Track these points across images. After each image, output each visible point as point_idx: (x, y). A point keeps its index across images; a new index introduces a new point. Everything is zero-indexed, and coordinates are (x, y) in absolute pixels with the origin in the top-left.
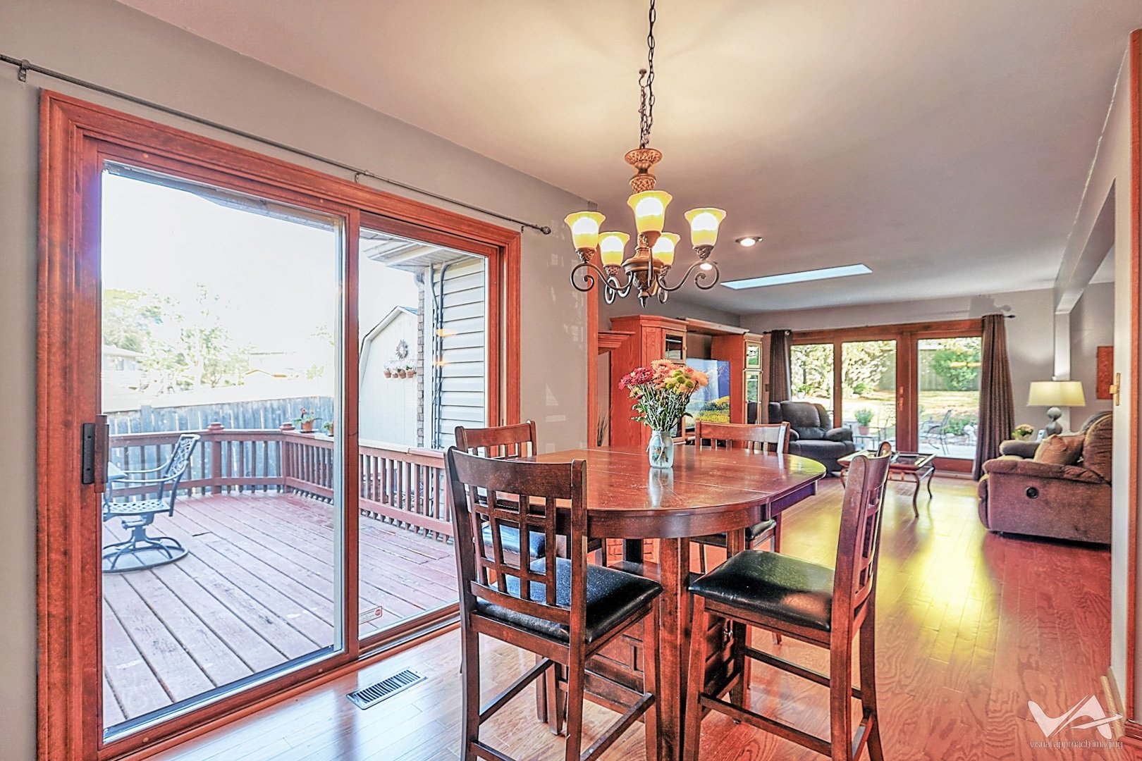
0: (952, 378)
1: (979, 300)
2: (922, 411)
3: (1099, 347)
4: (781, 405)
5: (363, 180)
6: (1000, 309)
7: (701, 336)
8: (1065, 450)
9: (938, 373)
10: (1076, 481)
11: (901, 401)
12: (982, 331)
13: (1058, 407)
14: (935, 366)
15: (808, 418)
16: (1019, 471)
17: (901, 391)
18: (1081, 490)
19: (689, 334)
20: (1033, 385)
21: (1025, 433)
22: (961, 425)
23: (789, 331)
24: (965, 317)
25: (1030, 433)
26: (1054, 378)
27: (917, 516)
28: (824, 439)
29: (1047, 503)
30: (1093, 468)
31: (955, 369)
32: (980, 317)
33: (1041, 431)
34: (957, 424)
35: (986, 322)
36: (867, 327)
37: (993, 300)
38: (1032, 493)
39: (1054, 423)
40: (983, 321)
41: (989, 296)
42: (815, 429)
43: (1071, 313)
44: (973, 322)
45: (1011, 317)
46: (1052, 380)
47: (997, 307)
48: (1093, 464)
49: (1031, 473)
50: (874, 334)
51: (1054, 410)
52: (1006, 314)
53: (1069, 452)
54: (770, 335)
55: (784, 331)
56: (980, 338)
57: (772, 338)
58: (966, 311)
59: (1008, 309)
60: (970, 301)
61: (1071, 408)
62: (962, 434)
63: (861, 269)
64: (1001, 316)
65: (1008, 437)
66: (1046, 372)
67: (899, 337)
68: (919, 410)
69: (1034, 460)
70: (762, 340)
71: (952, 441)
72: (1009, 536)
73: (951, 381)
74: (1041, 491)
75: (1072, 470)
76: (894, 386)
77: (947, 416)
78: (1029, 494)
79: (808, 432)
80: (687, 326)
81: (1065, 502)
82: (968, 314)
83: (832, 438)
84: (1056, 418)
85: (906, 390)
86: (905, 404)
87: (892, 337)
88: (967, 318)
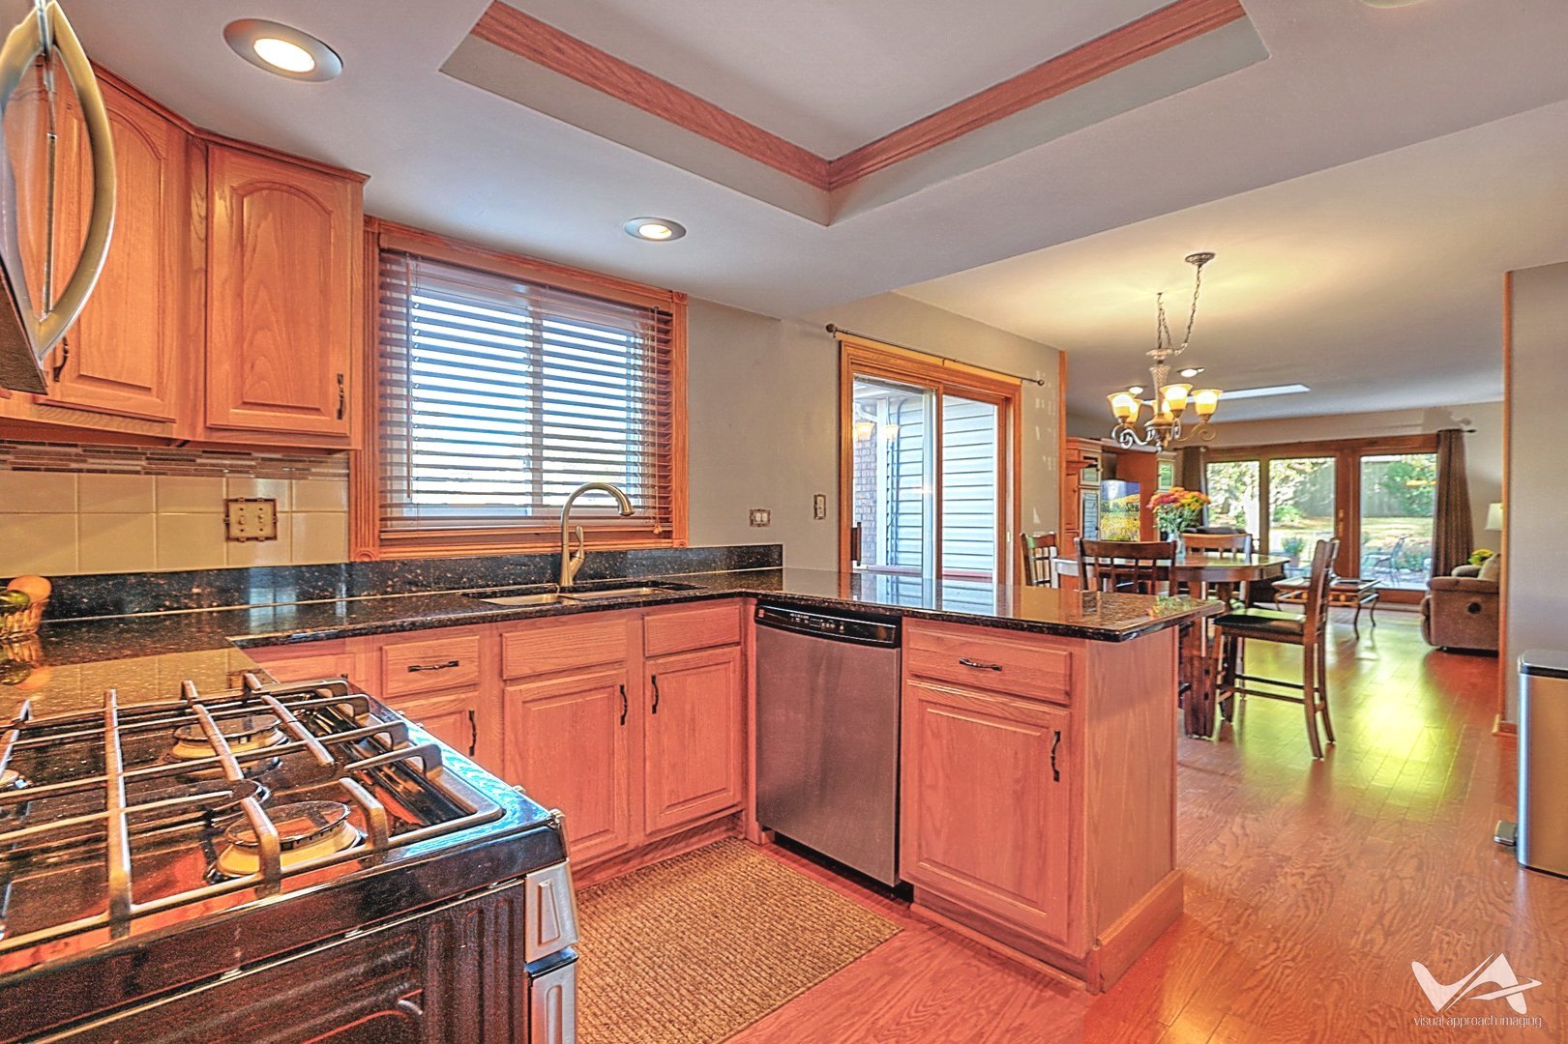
0: (1412, 500)
1: (1433, 412)
2: (1367, 541)
5: (948, 364)
6: (1457, 422)
9: (1391, 493)
11: (1341, 525)
12: (1437, 447)
16: (1461, 587)
17: (1341, 515)
19: (1105, 455)
20: (1493, 506)
21: (1483, 559)
22: (1419, 559)
23: (1205, 447)
24: (1418, 431)
27: (1358, 638)
29: (1490, 617)
32: (1435, 431)
34: (1415, 557)
35: (1442, 437)
36: (1300, 443)
37: (1451, 413)
38: (1475, 608)
40: (1438, 435)
41: (1446, 407)
44: (1426, 437)
45: (1471, 431)
47: (1455, 421)
49: (1472, 589)
50: (1306, 450)
52: (1466, 428)
54: (1181, 452)
55: (1198, 448)
56: (1435, 455)
57: (1185, 454)
58: (1418, 425)
59: (1468, 423)
60: (1422, 413)
62: (1421, 570)
63: (1300, 388)
64: (1459, 431)
67: (1338, 454)
68: (1362, 541)
69: (1479, 578)
70: (1175, 458)
71: (1408, 577)
72: (1451, 651)
73: (1411, 504)
74: (1483, 606)
76: (1332, 510)
77: (1399, 545)
78: (1472, 610)
80: (1103, 446)
82: (1419, 428)
85: (1346, 513)
86: (1346, 528)
87: (1331, 453)
88: (1418, 433)
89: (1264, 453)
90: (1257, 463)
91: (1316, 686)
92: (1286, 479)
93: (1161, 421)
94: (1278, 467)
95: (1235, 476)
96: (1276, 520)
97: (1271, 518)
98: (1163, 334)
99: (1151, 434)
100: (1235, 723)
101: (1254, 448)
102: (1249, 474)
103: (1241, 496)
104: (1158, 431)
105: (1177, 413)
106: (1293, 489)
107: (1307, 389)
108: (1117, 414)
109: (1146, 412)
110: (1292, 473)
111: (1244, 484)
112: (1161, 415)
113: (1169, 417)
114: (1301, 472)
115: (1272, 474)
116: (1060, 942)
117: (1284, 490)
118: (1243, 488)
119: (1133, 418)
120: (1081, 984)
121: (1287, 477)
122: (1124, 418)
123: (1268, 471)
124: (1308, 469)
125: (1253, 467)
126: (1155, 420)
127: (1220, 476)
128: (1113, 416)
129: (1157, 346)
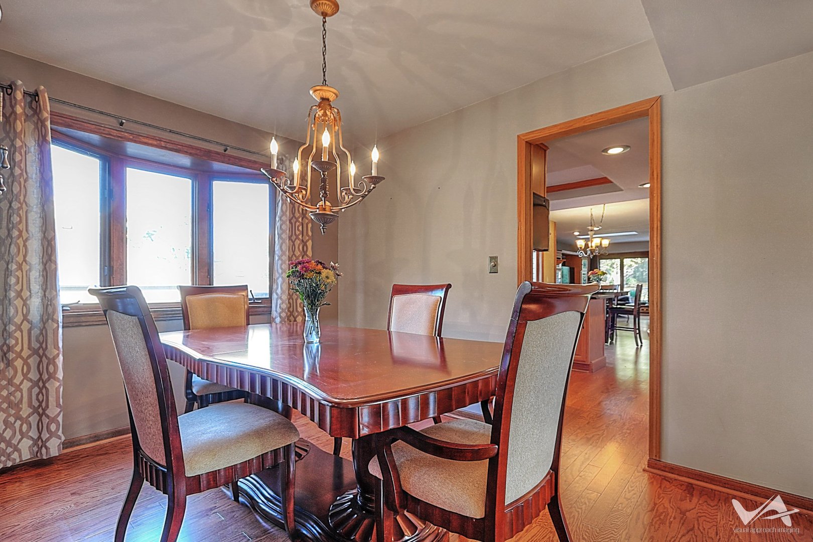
23: (602, 255)
36: (635, 252)
55: (598, 256)
63: (634, 233)
89: (622, 256)
90: (619, 260)
91: (637, 328)
92: (630, 266)
93: (592, 249)
94: (627, 261)
95: (610, 265)
96: (627, 284)
97: (625, 283)
98: (592, 222)
99: (589, 252)
100: (614, 342)
101: (618, 254)
102: (615, 264)
103: (612, 273)
104: (591, 252)
105: (597, 247)
106: (633, 270)
107: (636, 233)
108: (579, 246)
109: (587, 246)
110: (633, 264)
111: (613, 268)
112: (592, 247)
113: (594, 248)
114: (636, 263)
115: (624, 264)
116: (584, 362)
117: (629, 270)
118: (613, 270)
119: (583, 248)
120: (588, 372)
121: (631, 265)
122: (581, 248)
123: (623, 262)
124: (639, 262)
125: (618, 261)
126: (590, 248)
127: (604, 265)
128: (577, 247)
129: (590, 225)
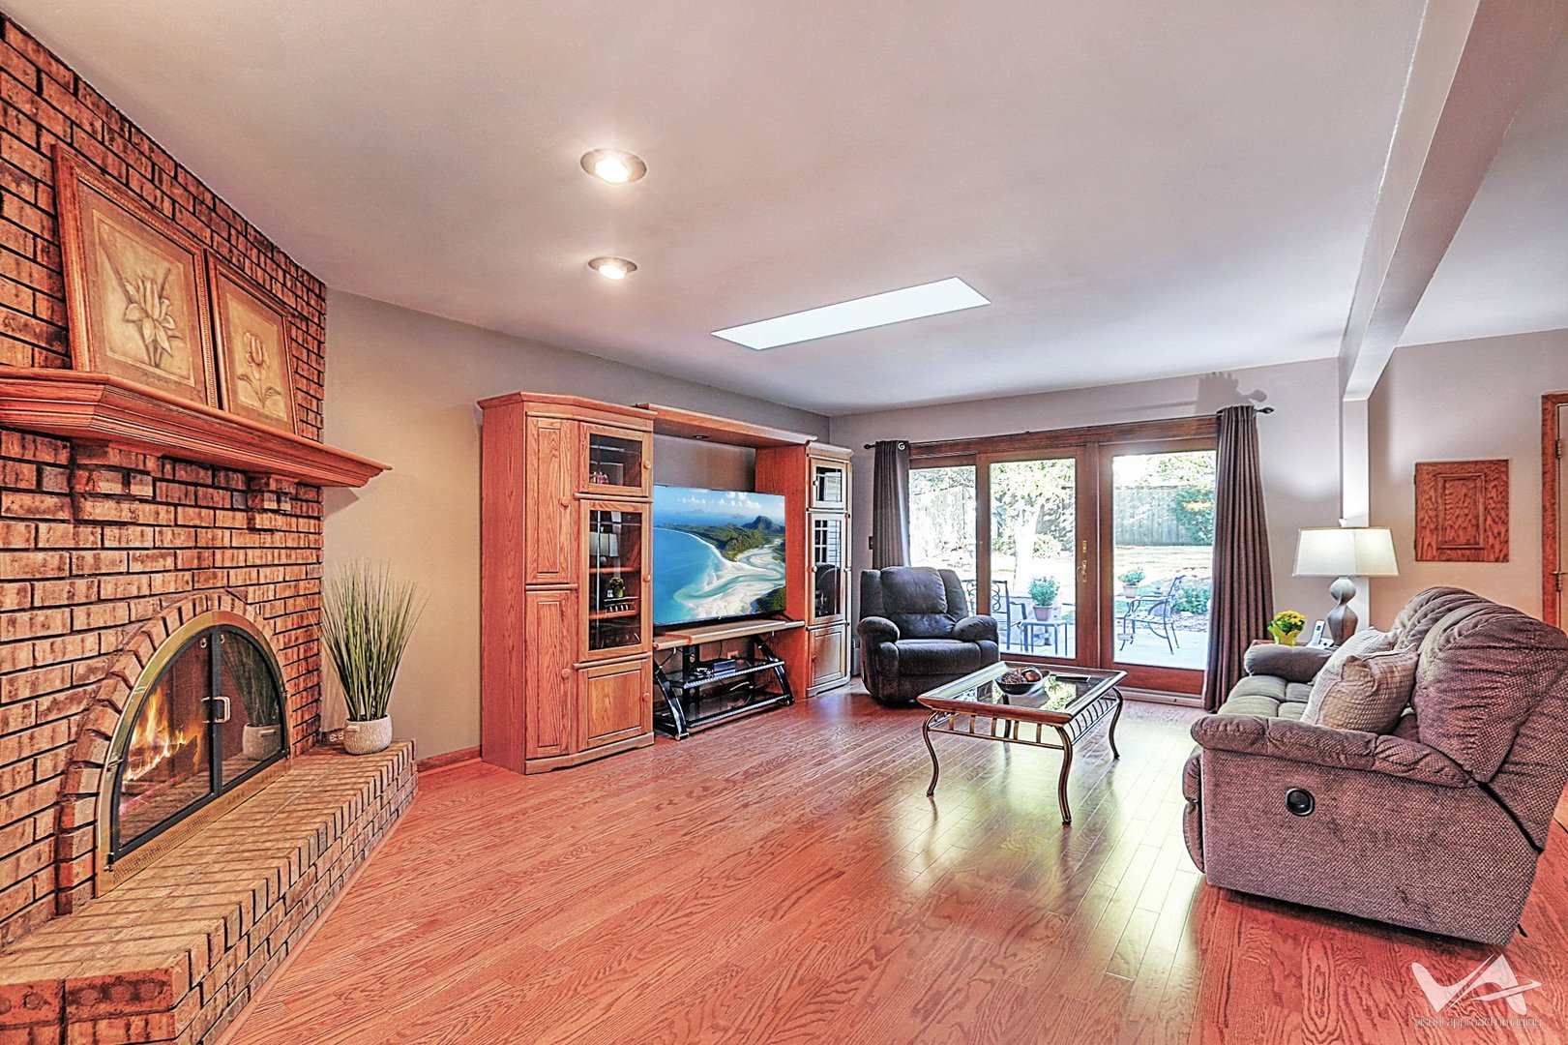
1: (1214, 381)
3: (1417, 465)
4: (882, 573)
6: (1247, 397)
7: (737, 449)
8: (1376, 693)
9: (1179, 520)
10: (1405, 778)
11: (1085, 565)
12: (1218, 439)
13: (1350, 578)
14: (1175, 510)
15: (927, 597)
16: (1270, 749)
17: (1085, 548)
18: (1417, 801)
20: (1305, 535)
21: (1289, 628)
23: (905, 443)
24: (1190, 412)
25: (1300, 628)
26: (1343, 523)
28: (950, 636)
29: (1335, 829)
30: (1444, 745)
31: (1200, 513)
32: (1215, 412)
33: (1321, 623)
35: (1225, 421)
36: (1028, 434)
37: (1236, 381)
38: (1300, 803)
39: (1343, 608)
40: (1219, 418)
41: (1230, 373)
42: (937, 617)
43: (1369, 400)
44: (1201, 422)
45: (1265, 411)
46: (1340, 527)
47: (1245, 390)
48: (1448, 737)
49: (1295, 753)
50: (1039, 447)
51: (1343, 585)
52: (1258, 406)
53: (1384, 696)
54: (873, 450)
55: (895, 443)
56: (1214, 452)
57: (878, 455)
58: (1192, 403)
59: (1261, 398)
60: (1198, 381)
61: (1371, 578)
64: (1248, 410)
65: (1261, 634)
66: (1327, 512)
67: (1078, 450)
70: (857, 459)
74: (1320, 797)
75: (1398, 750)
77: (1174, 584)
78: (1292, 806)
79: (923, 623)
80: (657, 420)
81: (1378, 828)
82: (1194, 407)
83: (962, 636)
84: (1345, 599)
85: (1091, 548)
86: (1091, 570)
87: (1068, 451)
88: (1192, 414)
